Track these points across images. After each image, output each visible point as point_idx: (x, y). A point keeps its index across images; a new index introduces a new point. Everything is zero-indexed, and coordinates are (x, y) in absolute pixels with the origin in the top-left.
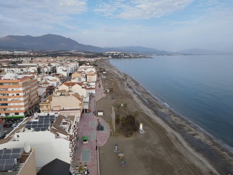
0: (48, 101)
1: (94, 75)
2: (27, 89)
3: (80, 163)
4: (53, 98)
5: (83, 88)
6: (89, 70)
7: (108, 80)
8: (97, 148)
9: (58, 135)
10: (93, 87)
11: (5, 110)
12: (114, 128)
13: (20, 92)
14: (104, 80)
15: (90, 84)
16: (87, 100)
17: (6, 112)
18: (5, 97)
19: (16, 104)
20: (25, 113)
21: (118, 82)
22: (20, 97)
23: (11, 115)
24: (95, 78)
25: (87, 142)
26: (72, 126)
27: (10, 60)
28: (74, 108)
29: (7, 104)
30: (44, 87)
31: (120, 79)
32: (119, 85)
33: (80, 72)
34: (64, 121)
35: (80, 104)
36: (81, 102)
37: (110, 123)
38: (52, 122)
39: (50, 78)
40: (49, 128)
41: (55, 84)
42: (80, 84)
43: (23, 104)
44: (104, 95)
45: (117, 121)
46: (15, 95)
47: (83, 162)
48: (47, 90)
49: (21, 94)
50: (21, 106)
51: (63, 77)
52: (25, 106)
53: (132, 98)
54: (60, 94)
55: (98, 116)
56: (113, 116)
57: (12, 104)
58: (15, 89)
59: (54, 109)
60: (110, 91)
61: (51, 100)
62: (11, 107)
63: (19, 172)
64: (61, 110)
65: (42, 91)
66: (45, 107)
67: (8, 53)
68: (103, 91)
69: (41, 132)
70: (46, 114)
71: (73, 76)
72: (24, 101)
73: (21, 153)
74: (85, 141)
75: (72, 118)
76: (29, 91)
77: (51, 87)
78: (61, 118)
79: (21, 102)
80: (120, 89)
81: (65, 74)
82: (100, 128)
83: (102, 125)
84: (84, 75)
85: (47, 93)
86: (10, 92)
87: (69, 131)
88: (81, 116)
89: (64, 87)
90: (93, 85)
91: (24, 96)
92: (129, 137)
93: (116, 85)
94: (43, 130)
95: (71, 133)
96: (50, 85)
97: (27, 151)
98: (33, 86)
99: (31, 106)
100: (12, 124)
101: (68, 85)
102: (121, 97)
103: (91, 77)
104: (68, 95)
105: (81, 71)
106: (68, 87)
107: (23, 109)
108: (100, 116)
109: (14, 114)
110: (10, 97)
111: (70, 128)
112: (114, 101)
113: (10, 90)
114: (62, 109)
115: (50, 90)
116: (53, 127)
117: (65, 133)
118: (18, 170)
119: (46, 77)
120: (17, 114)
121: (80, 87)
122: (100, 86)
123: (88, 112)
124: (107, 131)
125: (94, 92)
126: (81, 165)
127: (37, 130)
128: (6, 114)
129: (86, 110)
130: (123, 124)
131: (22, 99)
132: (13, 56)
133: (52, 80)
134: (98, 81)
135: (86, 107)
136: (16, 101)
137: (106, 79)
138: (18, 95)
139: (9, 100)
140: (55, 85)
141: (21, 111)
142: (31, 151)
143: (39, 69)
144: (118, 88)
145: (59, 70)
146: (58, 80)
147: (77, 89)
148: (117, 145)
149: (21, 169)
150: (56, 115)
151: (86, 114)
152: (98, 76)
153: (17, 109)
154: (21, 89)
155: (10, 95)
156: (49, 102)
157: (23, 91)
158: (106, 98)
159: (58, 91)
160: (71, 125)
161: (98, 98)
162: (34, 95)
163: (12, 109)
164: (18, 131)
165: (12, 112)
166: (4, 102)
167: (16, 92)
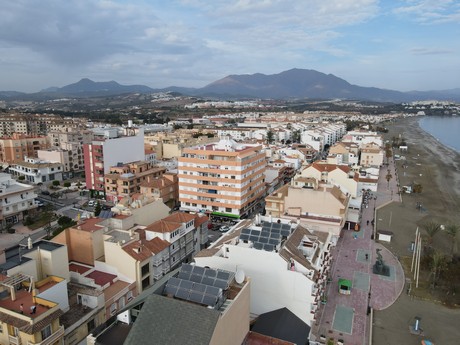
0: (280, 195)
1: (377, 152)
2: (249, 169)
3: (330, 332)
4: (290, 191)
5: (351, 177)
6: (366, 141)
7: (412, 165)
8: (369, 312)
9: (293, 265)
10: (372, 177)
11: (212, 200)
12: (417, 276)
13: (236, 173)
14: (400, 165)
15: (367, 170)
16: (358, 203)
17: (214, 204)
18: (215, 179)
19: (229, 194)
20: (241, 211)
21: (437, 171)
22: (236, 182)
23: (221, 210)
24: (379, 158)
25: (349, 292)
26: (321, 253)
27: (227, 116)
28: (328, 217)
29: (215, 192)
30: (276, 169)
31: (442, 165)
32: (439, 178)
33: (348, 144)
34: (306, 239)
35: (342, 211)
36: (343, 207)
37: (407, 262)
38: (285, 237)
39: (289, 151)
40: (278, 247)
41: (295, 163)
42: (346, 169)
43: (239, 194)
44: (398, 198)
45: (426, 262)
46: (230, 177)
47: (337, 332)
48: (280, 173)
49: (239, 177)
50: (236, 198)
51: (313, 151)
52: (242, 198)
54: (303, 184)
55: (378, 241)
56: (417, 249)
57: (223, 193)
58: (230, 168)
59: (290, 212)
60: (414, 191)
61: (286, 194)
62: (222, 197)
63: (224, 313)
64: (302, 216)
65: (272, 175)
66: (274, 205)
67: (225, 104)
68: (396, 190)
69: (263, 251)
70: (275, 220)
71: (332, 150)
72: (242, 190)
73: (229, 282)
74: (345, 288)
75: (324, 236)
76: (251, 173)
77: (288, 168)
78: (301, 231)
79: (236, 190)
80: (441, 189)
81: (316, 146)
82: (380, 269)
83: (387, 264)
84: (356, 150)
85: (280, 180)
86: (222, 172)
87: (314, 260)
88: (341, 235)
89: (312, 172)
90: (374, 173)
91: (242, 181)
92: (455, 308)
93: (431, 178)
94: (268, 249)
95: (318, 266)
96: (286, 165)
97: (240, 280)
98: (258, 165)
99: (251, 199)
100: (220, 227)
101: (321, 168)
102: (442, 208)
103: (370, 155)
104: (320, 189)
105: (349, 141)
106: (320, 173)
107: (239, 203)
108: (384, 243)
109: (224, 210)
110: (222, 180)
111: (316, 255)
112: (422, 215)
113: (222, 168)
114: (304, 214)
115: (287, 175)
116: (285, 247)
117: (307, 264)
118: (223, 310)
119: (282, 150)
120: (229, 210)
121: (345, 175)
122: (389, 177)
123: (356, 228)
124: (396, 280)
125: (373, 188)
126: (331, 335)
127: (258, 247)
128: (214, 207)
129: (353, 224)
130: (441, 274)
131: (239, 186)
132: (232, 110)
133: (292, 157)
134: (385, 165)
135: (354, 218)
136: (230, 188)
137: (406, 163)
138: (233, 177)
139: (220, 184)
140: (296, 166)
141: (236, 207)
142: (245, 282)
143: (270, 134)
144: (436, 186)
145: (306, 138)
146: (302, 156)
147: (337, 178)
148: (419, 319)
149: (227, 309)
150: (293, 226)
151: (353, 233)
152: (388, 155)
153: (229, 202)
154: (239, 169)
155: (222, 176)
156: (282, 198)
157: (242, 172)
158: (402, 205)
159: (301, 179)
160: (319, 250)
161: (382, 203)
162: (258, 180)
163: (222, 201)
164: (227, 240)
165: (222, 205)
166: (213, 188)
167: (230, 172)
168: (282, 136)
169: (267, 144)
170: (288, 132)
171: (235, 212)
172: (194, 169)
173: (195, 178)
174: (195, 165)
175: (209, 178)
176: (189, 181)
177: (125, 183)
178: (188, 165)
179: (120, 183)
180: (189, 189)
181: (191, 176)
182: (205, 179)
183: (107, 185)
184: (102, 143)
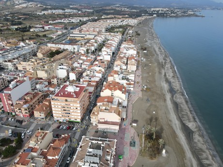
1: (134, 65)
2: (82, 102)
7: (148, 65)
10: (132, 82)
11: (68, 116)
12: (143, 145)
18: (69, 109)
19: (75, 114)
20: (81, 120)
23: (72, 120)
27: (62, 21)
28: (114, 121)
37: (141, 138)
44: (140, 95)
46: (75, 108)
50: (78, 116)
52: (81, 115)
53: (165, 100)
55: (132, 126)
58: (75, 105)
59: (101, 120)
62: (72, 115)
66: (94, 118)
67: (61, 12)
71: (116, 63)
72: (81, 112)
79: (78, 113)
81: (109, 58)
82: (132, 144)
84: (126, 61)
86: (71, 106)
91: (80, 109)
100: (73, 128)
101: (111, 88)
103: (131, 66)
107: (80, 117)
109: (74, 119)
110: (72, 109)
114: (106, 120)
116: (101, 162)
120: (76, 119)
121: (121, 92)
124: (137, 149)
128: (69, 119)
129: (124, 119)
131: (79, 111)
132: (65, 16)
133: (99, 72)
135: (124, 116)
136: (76, 112)
138: (77, 108)
139: (71, 111)
141: (78, 118)
151: (124, 122)
153: (76, 117)
156: (97, 115)
157: (80, 106)
158: (142, 99)
163: (73, 117)
166: (69, 112)
167: (75, 106)
168: (93, 48)
169: (87, 56)
170: (96, 44)
171: (79, 120)
172: (59, 105)
173: (60, 108)
174: (59, 104)
175: (66, 109)
176: (57, 109)
177: (26, 110)
178: (56, 103)
179: (23, 109)
180: (57, 112)
181: (58, 108)
182: (64, 109)
183: (16, 110)
184: (10, 92)
